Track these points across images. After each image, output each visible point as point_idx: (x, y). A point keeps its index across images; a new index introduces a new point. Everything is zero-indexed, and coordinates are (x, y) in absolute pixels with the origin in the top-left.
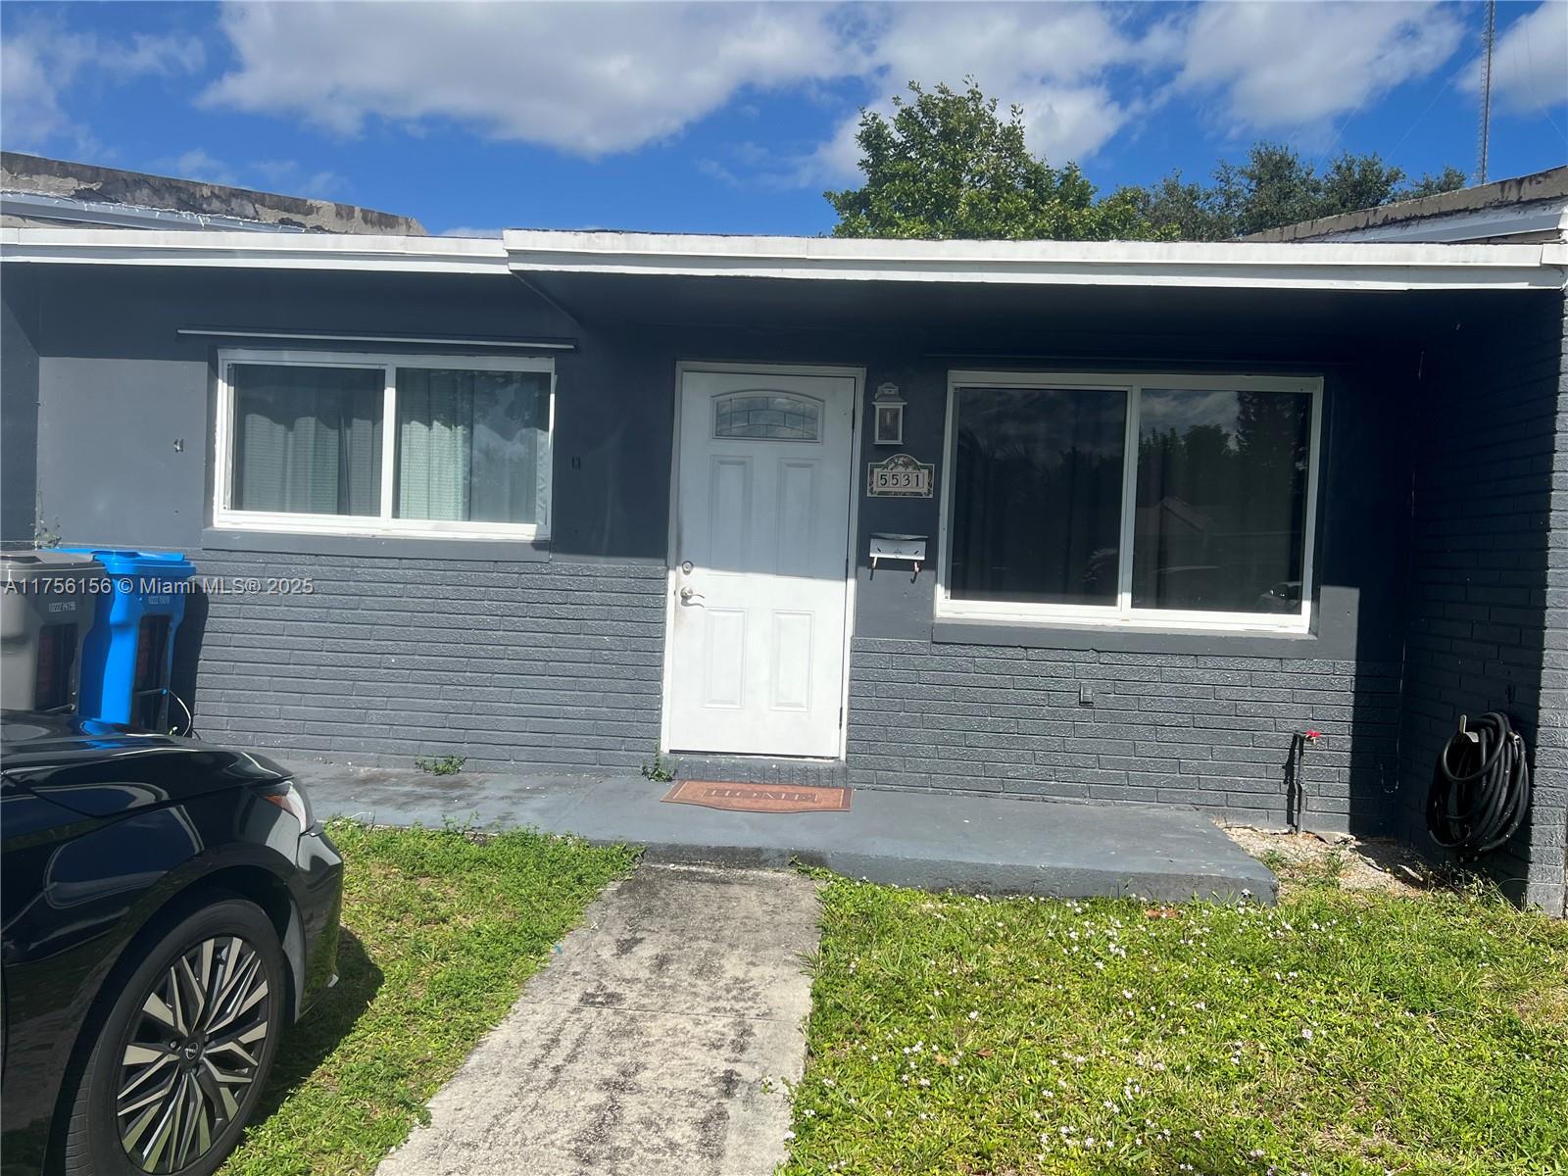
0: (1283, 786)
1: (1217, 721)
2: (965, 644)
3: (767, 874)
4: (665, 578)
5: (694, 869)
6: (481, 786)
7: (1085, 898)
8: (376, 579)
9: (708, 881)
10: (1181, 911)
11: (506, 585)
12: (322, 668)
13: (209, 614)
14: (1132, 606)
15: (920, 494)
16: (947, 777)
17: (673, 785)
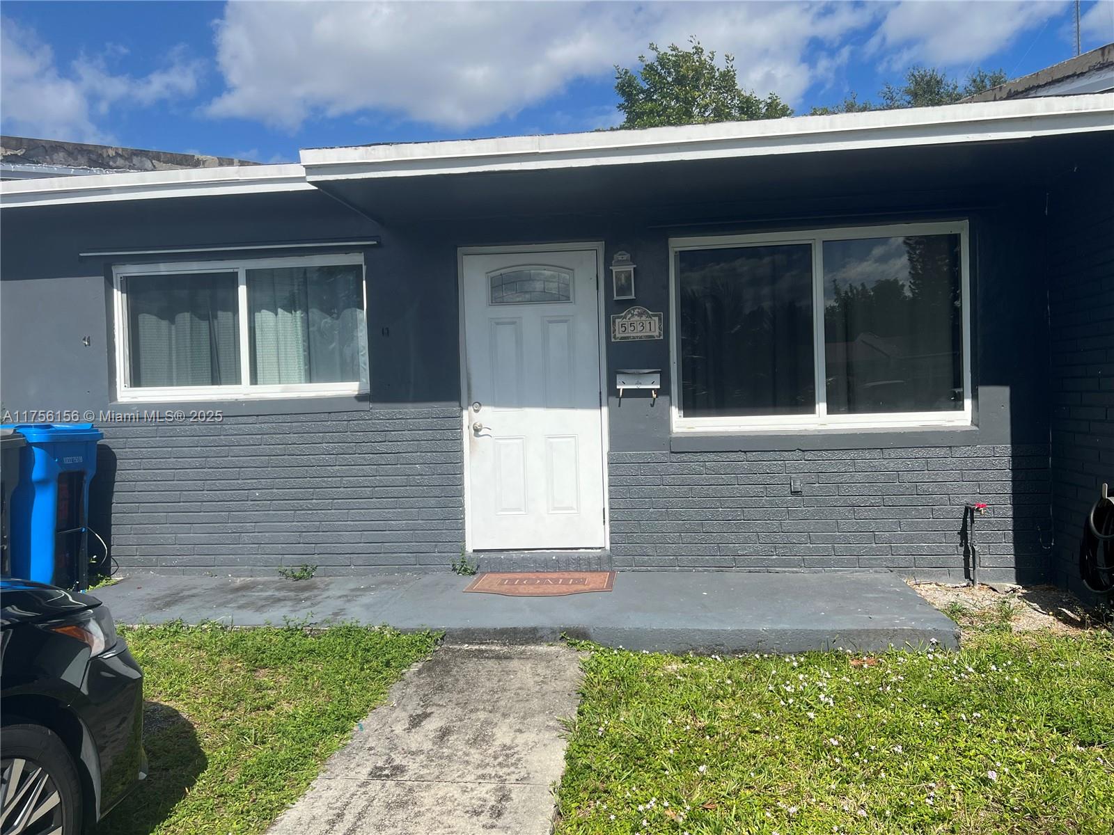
0: (959, 548)
1: (903, 500)
2: (697, 452)
3: (543, 648)
4: (461, 416)
5: (483, 647)
6: (327, 587)
7: (801, 653)
8: (240, 432)
9: (493, 658)
10: (880, 660)
11: (338, 430)
12: (204, 503)
13: (118, 468)
14: (828, 413)
15: (653, 337)
16: (690, 557)
17: (475, 578)
